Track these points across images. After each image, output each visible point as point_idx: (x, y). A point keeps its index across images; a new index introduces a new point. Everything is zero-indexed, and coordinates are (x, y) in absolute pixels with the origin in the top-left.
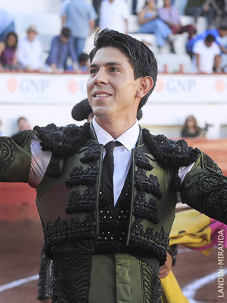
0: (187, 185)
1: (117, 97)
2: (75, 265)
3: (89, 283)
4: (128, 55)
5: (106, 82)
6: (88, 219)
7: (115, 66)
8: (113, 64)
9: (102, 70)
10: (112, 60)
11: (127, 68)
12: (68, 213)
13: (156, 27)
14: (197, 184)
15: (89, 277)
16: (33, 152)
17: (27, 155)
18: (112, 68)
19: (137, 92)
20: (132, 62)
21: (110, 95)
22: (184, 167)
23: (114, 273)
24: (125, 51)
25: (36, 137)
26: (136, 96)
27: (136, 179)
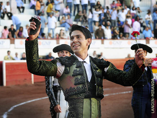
0: (108, 74)
1: (82, 46)
2: (78, 102)
3: (83, 108)
4: (82, 32)
5: (77, 41)
6: (83, 86)
7: (79, 36)
8: (79, 35)
9: (75, 38)
10: (78, 34)
11: (83, 36)
12: (75, 85)
13: (65, 25)
14: (112, 73)
15: (83, 106)
16: (57, 66)
17: (56, 67)
18: (78, 37)
19: (87, 44)
20: (84, 34)
21: (79, 45)
22: (106, 68)
23: (91, 105)
24: (81, 31)
25: (58, 61)
26: (87, 45)
27: (95, 74)
